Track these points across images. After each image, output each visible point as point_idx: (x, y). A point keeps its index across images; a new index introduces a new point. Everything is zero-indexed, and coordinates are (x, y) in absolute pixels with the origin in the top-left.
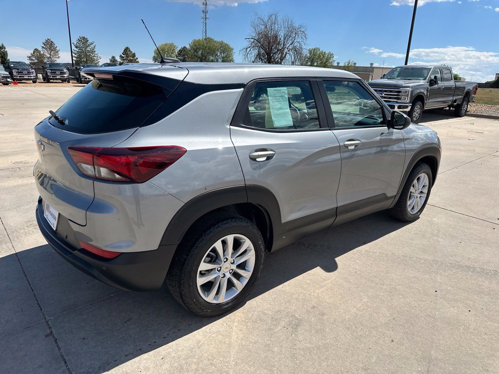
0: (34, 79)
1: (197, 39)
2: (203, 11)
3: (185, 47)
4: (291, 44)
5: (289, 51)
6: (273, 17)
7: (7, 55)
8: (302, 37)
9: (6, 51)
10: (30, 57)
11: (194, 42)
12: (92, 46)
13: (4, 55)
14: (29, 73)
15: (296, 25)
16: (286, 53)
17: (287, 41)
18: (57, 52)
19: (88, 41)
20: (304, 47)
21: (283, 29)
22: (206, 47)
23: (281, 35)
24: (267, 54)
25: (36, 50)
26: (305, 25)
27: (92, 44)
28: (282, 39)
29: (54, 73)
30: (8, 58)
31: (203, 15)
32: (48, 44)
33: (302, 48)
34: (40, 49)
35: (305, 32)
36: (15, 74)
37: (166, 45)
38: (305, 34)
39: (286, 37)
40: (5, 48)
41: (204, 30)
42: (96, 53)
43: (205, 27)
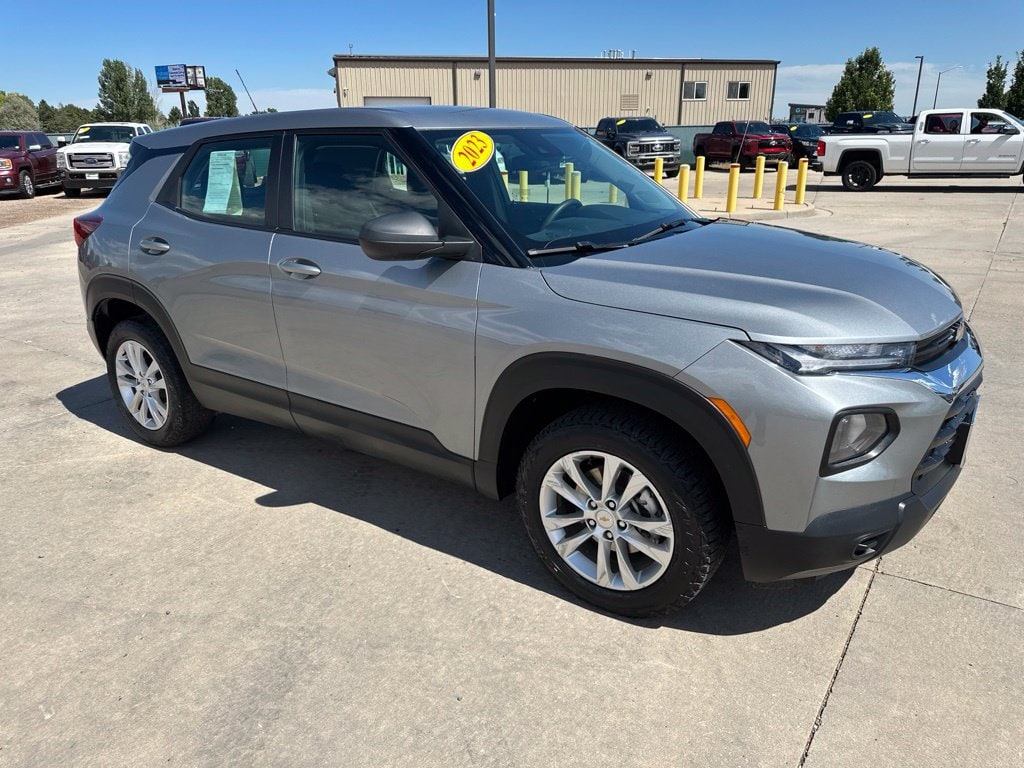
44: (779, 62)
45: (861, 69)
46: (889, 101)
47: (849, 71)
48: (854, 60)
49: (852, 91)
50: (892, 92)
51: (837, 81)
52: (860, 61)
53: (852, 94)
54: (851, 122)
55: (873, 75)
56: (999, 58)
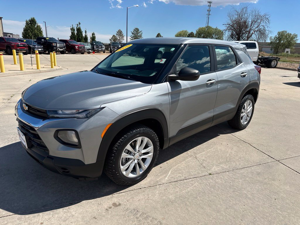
0: (104, 51)
1: (201, 27)
2: (208, 10)
3: (192, 32)
4: (257, 27)
5: (255, 32)
6: (245, 10)
7: (95, 38)
8: (266, 23)
9: (95, 36)
10: (110, 40)
11: (199, 29)
12: (141, 33)
13: (94, 38)
14: (102, 47)
15: (262, 14)
16: (252, 34)
17: (254, 24)
18: (123, 37)
19: (139, 30)
20: (266, 29)
21: (251, 17)
22: (206, 32)
23: (250, 21)
24: (237, 34)
25: (114, 36)
26: (269, 14)
27: (141, 32)
28: (250, 23)
29: (114, 47)
30: (96, 40)
31: (207, 13)
32: (119, 32)
33: (265, 30)
34: (115, 35)
35: (269, 19)
36: (95, 48)
37: (182, 31)
38: (268, 20)
39: (253, 22)
40: (95, 35)
41: (207, 22)
42: (142, 37)
43: (208, 20)
44: (2, 18)
45: (31, 23)
46: (42, 34)
47: (27, 23)
48: (28, 20)
49: (30, 30)
50: (42, 31)
51: (24, 27)
52: (30, 21)
53: (30, 31)
54: (43, 40)
55: (35, 26)
56: (72, 25)
